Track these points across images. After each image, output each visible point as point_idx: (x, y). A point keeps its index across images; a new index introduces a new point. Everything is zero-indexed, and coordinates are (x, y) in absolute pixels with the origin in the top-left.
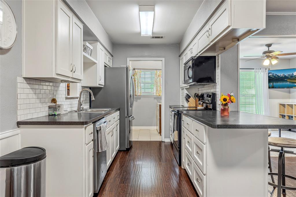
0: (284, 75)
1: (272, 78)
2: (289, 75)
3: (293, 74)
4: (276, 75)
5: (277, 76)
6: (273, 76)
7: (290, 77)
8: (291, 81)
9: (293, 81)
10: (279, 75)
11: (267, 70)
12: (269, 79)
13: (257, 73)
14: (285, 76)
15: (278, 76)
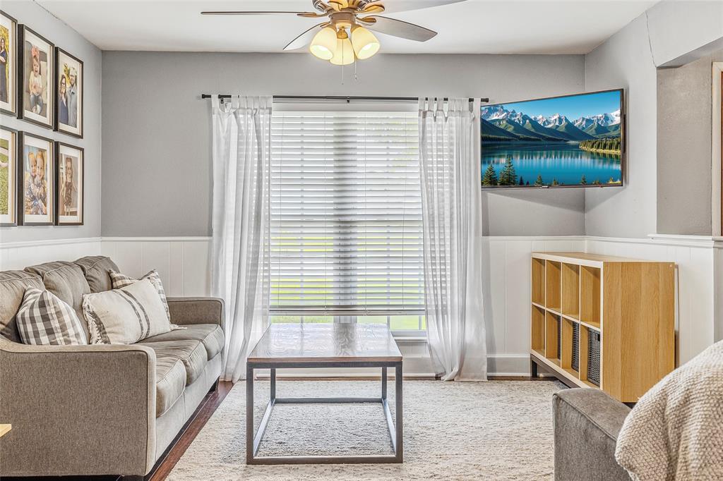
0: (564, 122)
1: (504, 131)
2: (589, 121)
3: (607, 118)
4: (525, 118)
5: (528, 126)
6: (510, 122)
7: (591, 132)
8: (601, 151)
9: (607, 151)
10: (540, 118)
11: (477, 104)
12: (483, 139)
13: (429, 118)
14: (570, 126)
15: (534, 123)
